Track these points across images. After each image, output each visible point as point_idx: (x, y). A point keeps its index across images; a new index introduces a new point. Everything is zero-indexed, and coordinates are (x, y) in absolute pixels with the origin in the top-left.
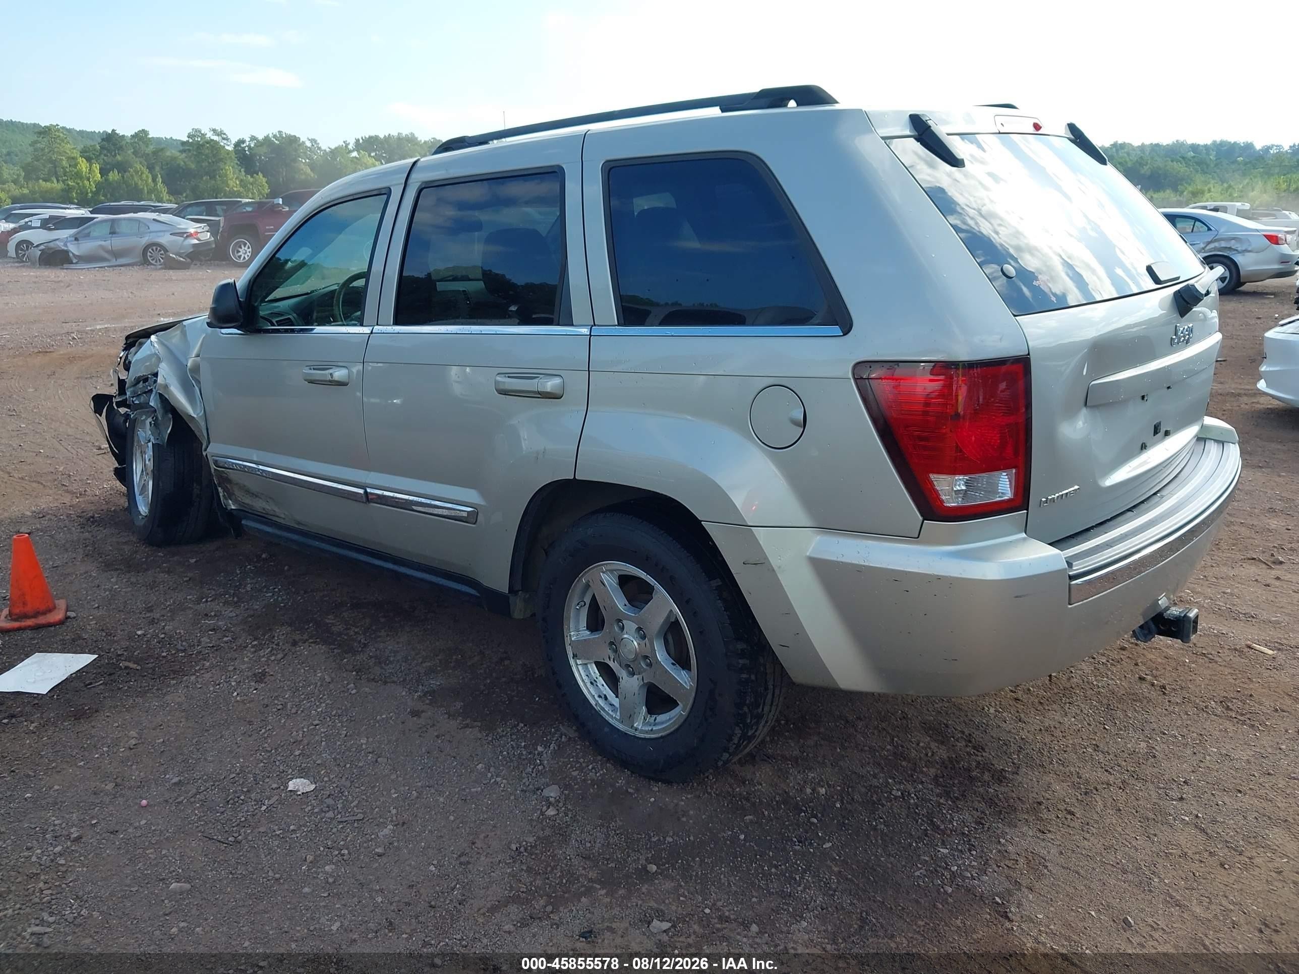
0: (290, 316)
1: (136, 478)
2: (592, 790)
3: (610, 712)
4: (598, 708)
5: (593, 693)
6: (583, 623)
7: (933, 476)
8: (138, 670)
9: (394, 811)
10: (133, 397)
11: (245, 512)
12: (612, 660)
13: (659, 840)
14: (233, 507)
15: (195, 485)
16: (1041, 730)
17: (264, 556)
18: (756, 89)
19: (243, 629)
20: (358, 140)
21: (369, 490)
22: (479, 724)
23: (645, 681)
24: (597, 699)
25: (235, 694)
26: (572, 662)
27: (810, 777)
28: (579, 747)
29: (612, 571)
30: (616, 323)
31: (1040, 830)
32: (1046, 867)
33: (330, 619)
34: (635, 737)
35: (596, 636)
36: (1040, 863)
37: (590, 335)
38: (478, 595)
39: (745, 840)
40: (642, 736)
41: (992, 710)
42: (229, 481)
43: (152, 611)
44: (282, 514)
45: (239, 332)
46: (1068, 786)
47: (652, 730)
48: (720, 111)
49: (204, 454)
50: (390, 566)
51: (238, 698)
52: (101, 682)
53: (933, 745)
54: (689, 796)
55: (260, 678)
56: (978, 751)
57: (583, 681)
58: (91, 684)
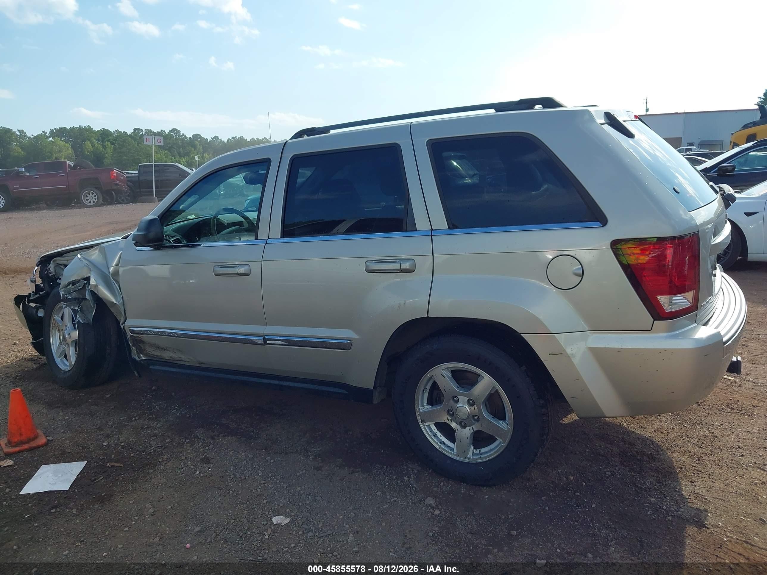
0: (178, 237)
1: (54, 348)
2: (450, 497)
3: (449, 451)
4: (440, 450)
5: (437, 442)
6: (425, 401)
7: (659, 297)
8: (121, 467)
9: (347, 526)
10: (66, 295)
11: (152, 361)
12: (450, 420)
13: (505, 517)
14: (144, 359)
15: (107, 347)
16: (655, 431)
17: (153, 388)
18: (517, 99)
19: (173, 434)
20: (52, 131)
21: (266, 337)
22: (360, 469)
23: (475, 430)
24: (440, 444)
25: (198, 473)
26: (421, 425)
27: (560, 472)
28: (426, 474)
29: (447, 368)
30: (448, 228)
31: (690, 482)
32: (706, 499)
33: (224, 421)
34: (469, 463)
35: (437, 408)
36: (702, 498)
37: (432, 236)
38: (347, 393)
39: (549, 510)
40: (474, 461)
41: (625, 424)
42: (142, 342)
43: (102, 430)
44: (187, 359)
45: (152, 249)
46: (688, 457)
47: (480, 457)
48: (495, 112)
49: (122, 326)
50: (276, 382)
51: (202, 475)
52: (102, 477)
53: (608, 446)
54: (505, 492)
55: (207, 461)
56: (632, 446)
57: (429, 435)
58: (95, 480)
